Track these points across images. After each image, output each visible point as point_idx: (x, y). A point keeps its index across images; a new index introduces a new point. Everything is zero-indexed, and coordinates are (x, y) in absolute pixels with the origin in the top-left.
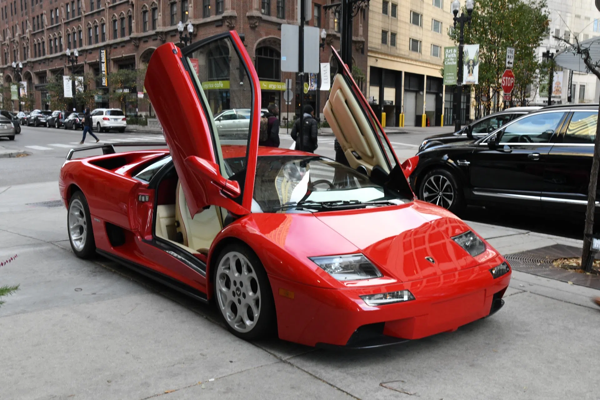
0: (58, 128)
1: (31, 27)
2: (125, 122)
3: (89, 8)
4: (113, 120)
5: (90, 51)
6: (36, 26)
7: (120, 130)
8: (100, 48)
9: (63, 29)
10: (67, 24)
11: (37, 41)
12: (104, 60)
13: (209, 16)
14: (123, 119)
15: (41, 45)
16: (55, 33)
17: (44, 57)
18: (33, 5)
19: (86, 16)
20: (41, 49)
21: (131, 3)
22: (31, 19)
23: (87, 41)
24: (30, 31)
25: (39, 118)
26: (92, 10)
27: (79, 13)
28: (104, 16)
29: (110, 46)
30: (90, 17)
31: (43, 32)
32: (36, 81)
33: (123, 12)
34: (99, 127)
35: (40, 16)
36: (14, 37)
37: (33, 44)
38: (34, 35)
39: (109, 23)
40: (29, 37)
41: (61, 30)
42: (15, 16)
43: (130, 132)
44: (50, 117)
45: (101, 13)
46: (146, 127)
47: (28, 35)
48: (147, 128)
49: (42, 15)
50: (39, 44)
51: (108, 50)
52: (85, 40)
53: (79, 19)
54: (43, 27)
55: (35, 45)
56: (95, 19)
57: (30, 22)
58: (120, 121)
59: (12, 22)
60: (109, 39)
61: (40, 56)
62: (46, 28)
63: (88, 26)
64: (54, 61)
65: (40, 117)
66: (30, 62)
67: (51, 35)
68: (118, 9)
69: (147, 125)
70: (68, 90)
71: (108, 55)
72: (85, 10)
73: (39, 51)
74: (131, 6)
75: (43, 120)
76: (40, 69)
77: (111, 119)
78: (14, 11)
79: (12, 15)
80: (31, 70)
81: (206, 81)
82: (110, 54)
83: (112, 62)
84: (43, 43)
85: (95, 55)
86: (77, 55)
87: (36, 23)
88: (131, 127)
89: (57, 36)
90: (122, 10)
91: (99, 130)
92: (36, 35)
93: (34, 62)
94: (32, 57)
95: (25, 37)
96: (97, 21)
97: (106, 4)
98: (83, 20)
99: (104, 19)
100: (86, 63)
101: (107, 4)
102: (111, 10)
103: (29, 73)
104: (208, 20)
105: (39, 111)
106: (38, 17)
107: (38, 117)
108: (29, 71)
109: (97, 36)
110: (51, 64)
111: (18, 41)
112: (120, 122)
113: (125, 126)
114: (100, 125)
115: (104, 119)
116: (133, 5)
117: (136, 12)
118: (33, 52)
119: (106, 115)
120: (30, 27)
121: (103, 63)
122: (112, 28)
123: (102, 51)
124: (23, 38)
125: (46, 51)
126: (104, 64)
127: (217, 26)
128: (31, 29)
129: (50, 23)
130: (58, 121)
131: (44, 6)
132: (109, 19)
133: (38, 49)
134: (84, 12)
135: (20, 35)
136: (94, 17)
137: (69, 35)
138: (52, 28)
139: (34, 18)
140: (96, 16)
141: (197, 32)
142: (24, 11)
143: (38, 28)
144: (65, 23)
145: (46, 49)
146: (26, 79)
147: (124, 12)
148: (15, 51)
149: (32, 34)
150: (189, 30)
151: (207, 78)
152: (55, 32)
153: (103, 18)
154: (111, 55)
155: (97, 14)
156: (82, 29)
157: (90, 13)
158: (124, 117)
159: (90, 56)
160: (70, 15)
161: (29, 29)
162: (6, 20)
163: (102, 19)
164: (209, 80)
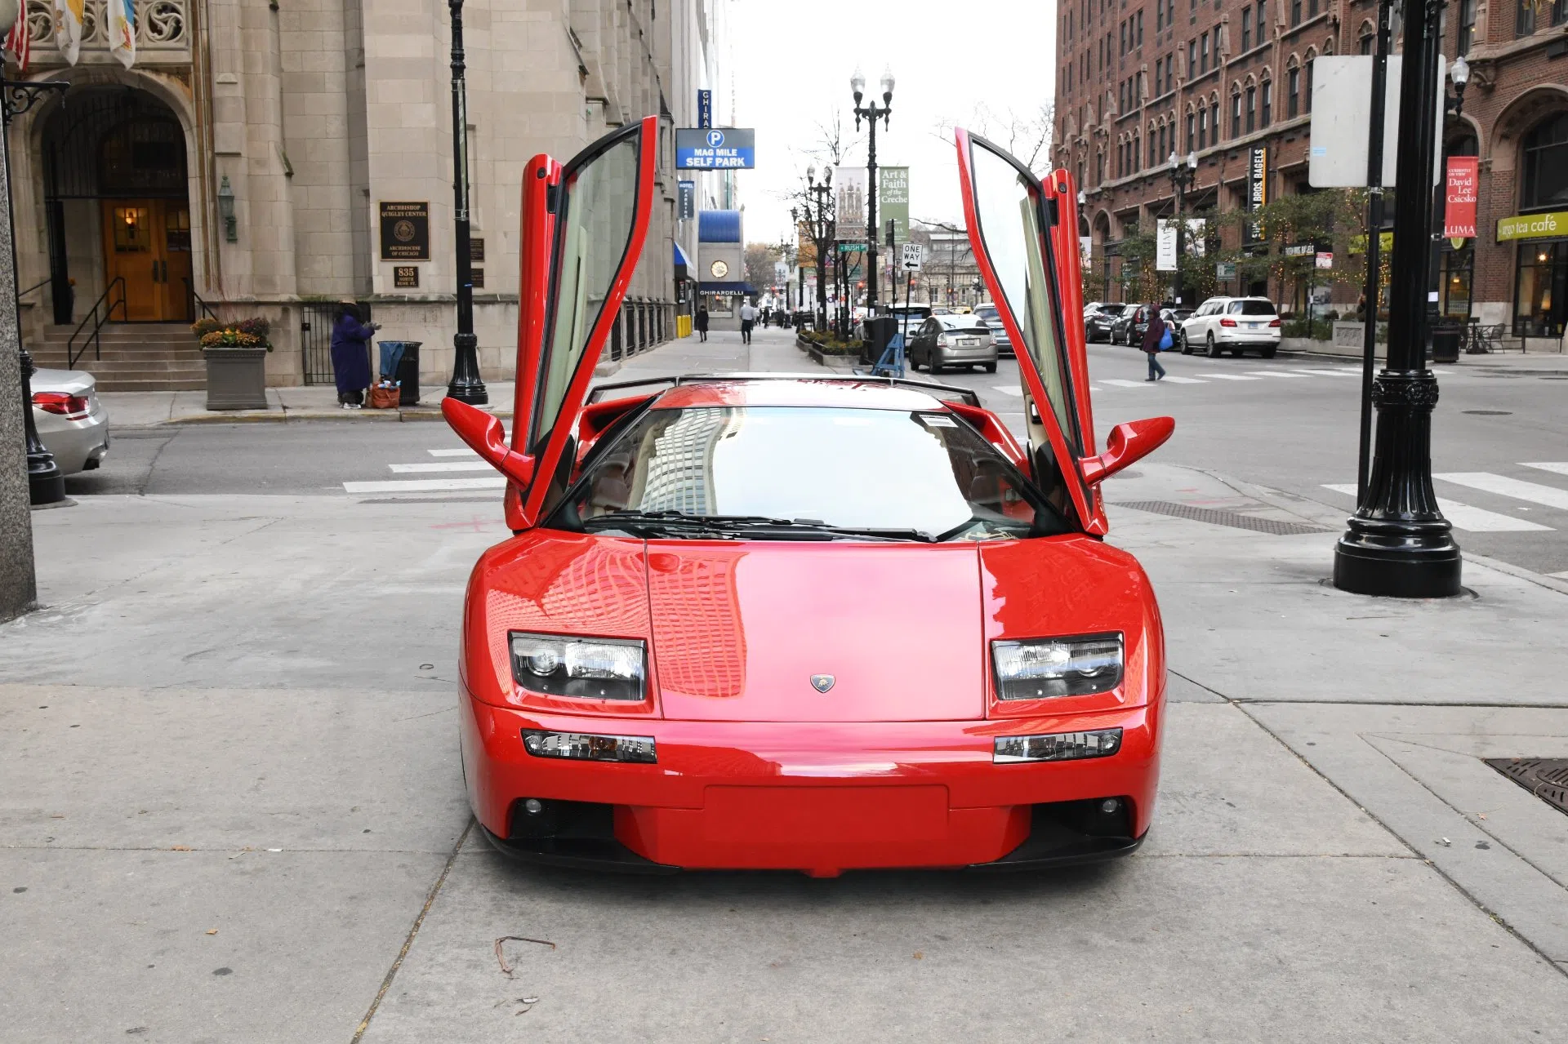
0: (1131, 345)
1: (1115, 104)
2: (1277, 332)
3: (1239, 46)
4: (1245, 326)
5: (1233, 154)
6: (1126, 105)
7: (1265, 351)
8: (1255, 144)
9: (1179, 104)
10: (1188, 90)
11: (1125, 139)
12: (1260, 173)
13: (1531, 32)
14: (1273, 324)
15: (1133, 146)
16: (1162, 115)
17: (1137, 175)
18: (1122, 53)
19: (1230, 67)
20: (1133, 157)
21: (1331, 21)
22: (1118, 87)
23: (1229, 129)
24: (1112, 116)
25: (1096, 322)
26: (1244, 48)
27: (1217, 61)
28: (1269, 63)
29: (1277, 136)
30: (1237, 71)
31: (1137, 114)
32: (1117, 234)
33: (1313, 46)
34: (1211, 343)
35: (1134, 79)
36: (1080, 135)
37: (1117, 146)
38: (1120, 123)
39: (1280, 77)
40: (1109, 131)
41: (1174, 107)
42: (1086, 84)
43: (1289, 355)
44: (1119, 320)
45: (1265, 54)
46: (1328, 342)
47: (1106, 127)
48: (1332, 346)
49: (1139, 75)
50: (1129, 144)
51: (1274, 149)
52: (1225, 129)
53: (1215, 75)
54: (1139, 104)
55: (1121, 147)
56: (1248, 71)
57: (1114, 95)
58: (1263, 327)
59: (1079, 99)
60: (1278, 120)
61: (1128, 174)
62: (1144, 105)
63: (1232, 90)
64: (1156, 182)
65: (1100, 318)
66: (1107, 189)
67: (1153, 120)
68: (1303, 39)
69: (1330, 337)
70: (1167, 251)
71: (1272, 161)
72: (1228, 52)
73: (1129, 161)
74: (1332, 29)
75: (1104, 327)
76: (1126, 203)
77: (1241, 322)
78: (1085, 72)
79: (1081, 82)
80: (1109, 209)
81: (1512, 215)
82: (1276, 157)
83: (1280, 179)
84: (1137, 140)
85: (1243, 161)
86: (1194, 165)
87: (1126, 97)
88: (1295, 343)
89: (1166, 123)
90: (1312, 43)
91: (1210, 352)
92: (1125, 124)
93: (1116, 189)
94: (1112, 177)
95: (1101, 130)
96: (1253, 76)
97: (1275, 32)
98: (1223, 75)
99: (1269, 70)
100: (1222, 184)
101: (1277, 30)
102: (1288, 44)
103: (1105, 216)
104: (1529, 42)
105: (1100, 305)
106: (1130, 80)
107: (1095, 318)
108: (1105, 210)
109: (1251, 113)
110: (1149, 190)
111: (1088, 141)
112: (1264, 330)
113: (1277, 340)
114: (1213, 340)
115: (1224, 323)
116: (1336, 26)
117: (1343, 44)
118: (1116, 163)
119: (1229, 312)
120: (1112, 106)
121: (1258, 180)
122: (1286, 92)
123: (1257, 152)
124: (1099, 133)
125: (1141, 162)
126: (1261, 183)
127: (1553, 58)
128: (1115, 111)
129: (1154, 91)
130: (1132, 330)
131: (1144, 54)
132: (1280, 66)
133: (1126, 160)
134: (1227, 56)
135: (1092, 127)
136: (1249, 68)
137: (1191, 117)
138: (1157, 104)
139: (1122, 85)
140: (1251, 63)
141: (1495, 79)
142: (1105, 70)
143: (1130, 108)
144: (1184, 89)
145: (1141, 155)
146: (1097, 229)
147: (1317, 46)
148: (1081, 164)
149: (1117, 123)
150: (1456, 77)
151: (1517, 206)
152: (1162, 112)
153: (1267, 66)
154: (1280, 158)
155: (1254, 59)
156: (1218, 100)
157: (1240, 57)
158: (1276, 317)
159: (1231, 166)
160: (1197, 67)
161: (1112, 108)
162: (1068, 95)
163: (1265, 69)
164: (1522, 214)
